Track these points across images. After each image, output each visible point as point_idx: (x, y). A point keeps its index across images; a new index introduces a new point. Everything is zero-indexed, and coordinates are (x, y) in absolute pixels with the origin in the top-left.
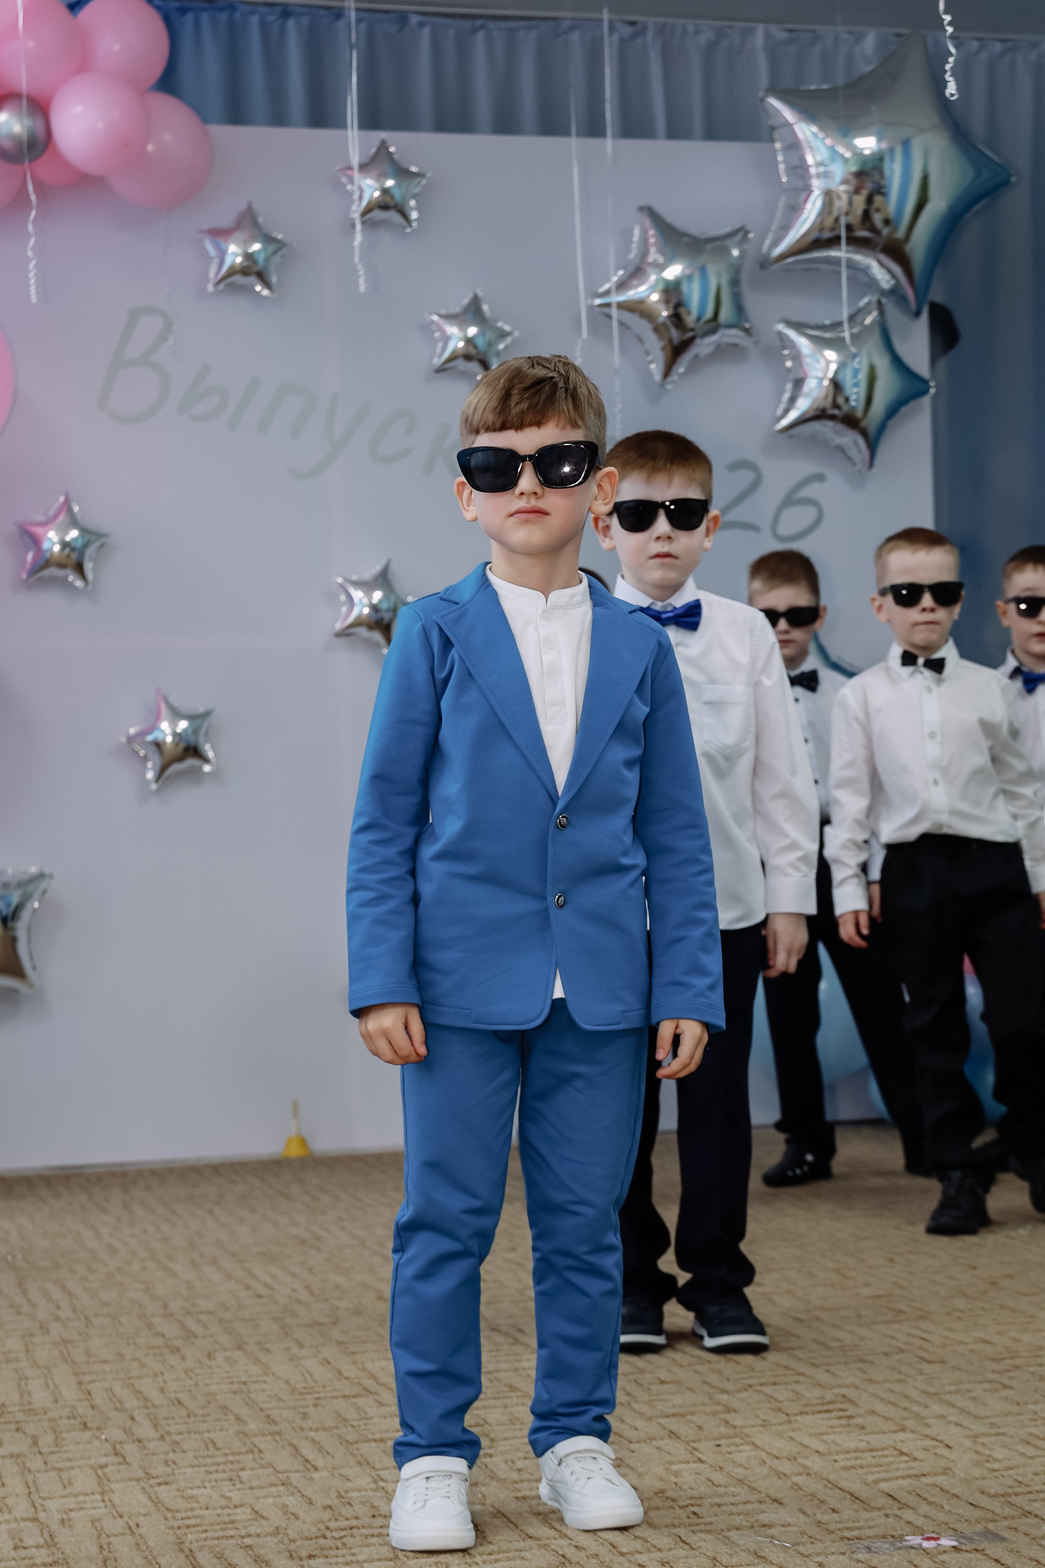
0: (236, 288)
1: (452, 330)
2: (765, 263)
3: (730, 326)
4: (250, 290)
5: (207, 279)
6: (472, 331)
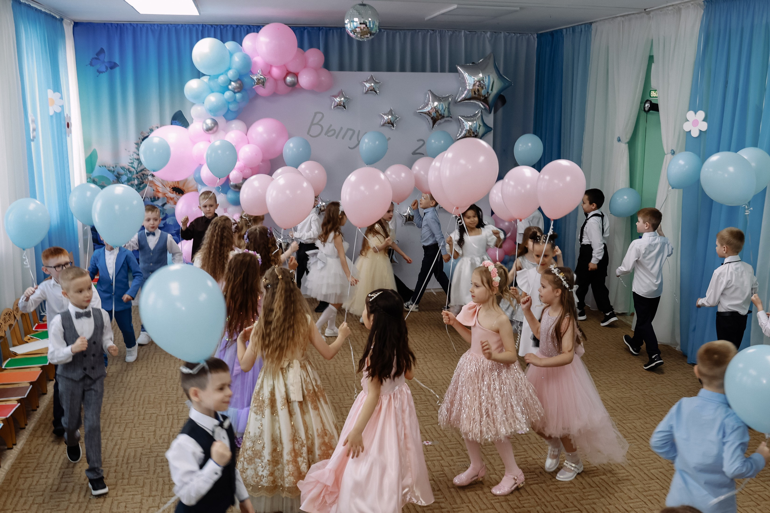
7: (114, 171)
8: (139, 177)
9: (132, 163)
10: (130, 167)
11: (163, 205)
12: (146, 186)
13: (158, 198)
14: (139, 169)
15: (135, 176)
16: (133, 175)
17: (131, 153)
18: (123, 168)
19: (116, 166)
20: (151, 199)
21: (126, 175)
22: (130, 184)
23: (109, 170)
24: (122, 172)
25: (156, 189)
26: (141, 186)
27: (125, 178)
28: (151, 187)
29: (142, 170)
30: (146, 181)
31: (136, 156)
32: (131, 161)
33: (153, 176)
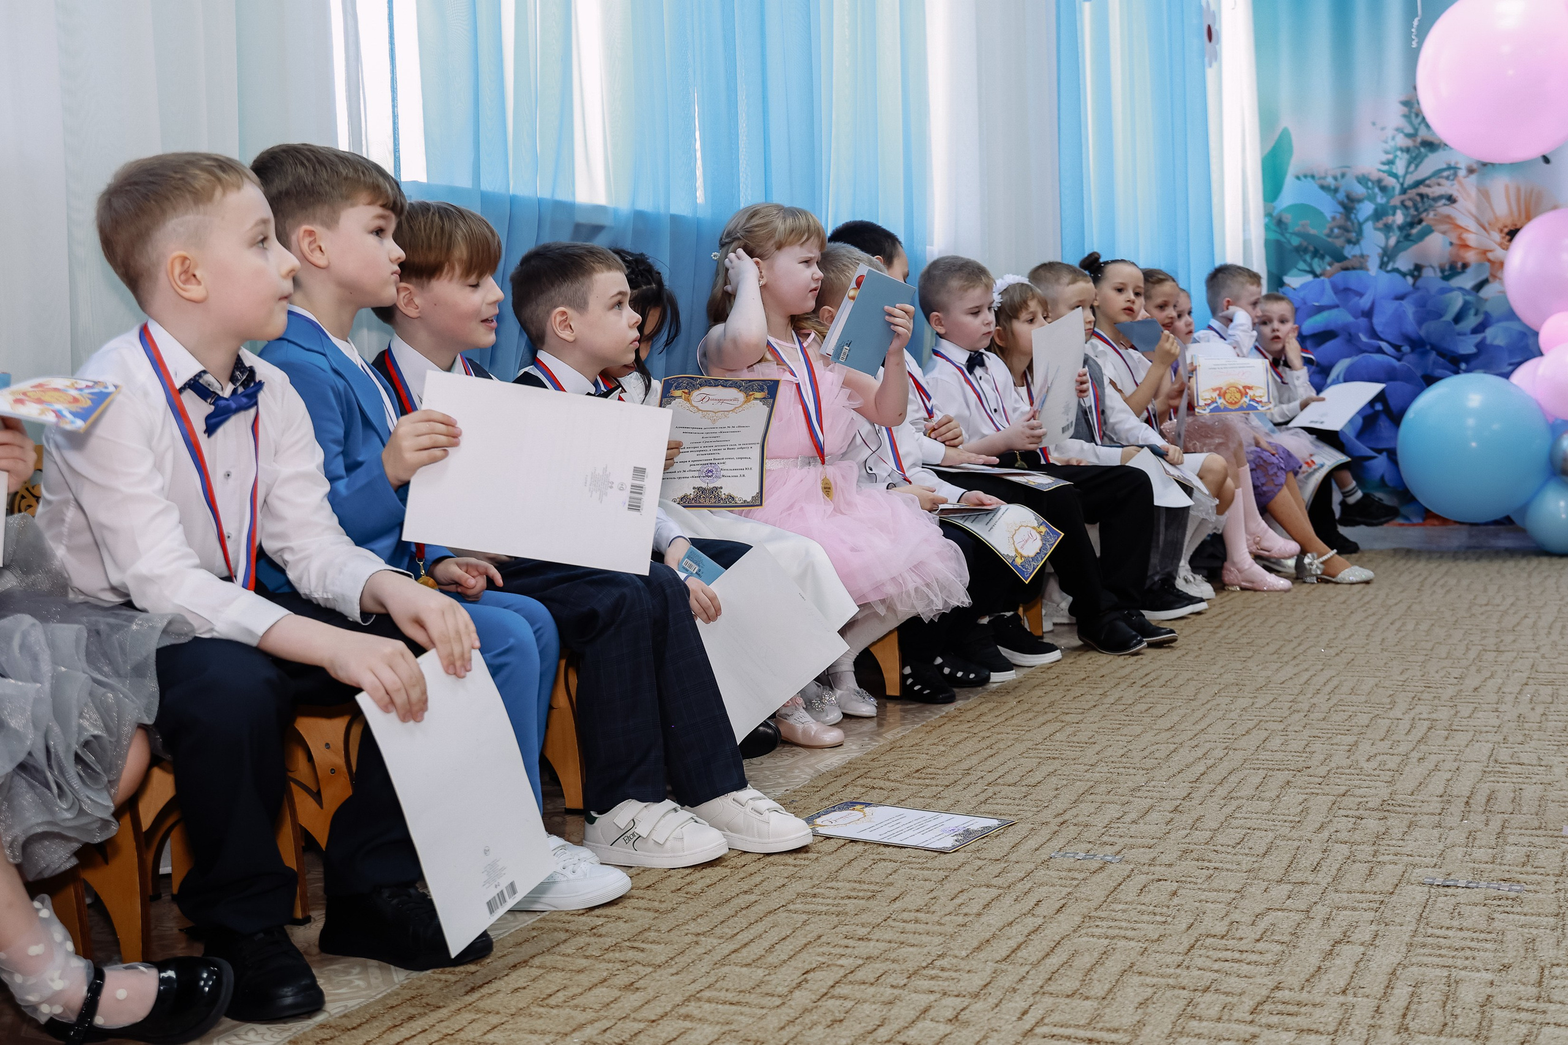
7: (1336, 190)
8: (1409, 204)
9: (1390, 163)
10: (1384, 176)
11: (1480, 286)
12: (1428, 231)
13: (1465, 266)
14: (1410, 180)
15: (1396, 201)
16: (1392, 197)
17: (1390, 132)
18: (1363, 180)
19: (1343, 175)
20: (1442, 270)
21: (1371, 198)
22: (1380, 224)
23: (1322, 187)
24: (1359, 190)
25: (1460, 238)
26: (1414, 231)
27: (1366, 209)
28: (1444, 233)
29: (1418, 183)
30: (1429, 217)
31: (1402, 141)
32: (1390, 157)
33: (1451, 200)
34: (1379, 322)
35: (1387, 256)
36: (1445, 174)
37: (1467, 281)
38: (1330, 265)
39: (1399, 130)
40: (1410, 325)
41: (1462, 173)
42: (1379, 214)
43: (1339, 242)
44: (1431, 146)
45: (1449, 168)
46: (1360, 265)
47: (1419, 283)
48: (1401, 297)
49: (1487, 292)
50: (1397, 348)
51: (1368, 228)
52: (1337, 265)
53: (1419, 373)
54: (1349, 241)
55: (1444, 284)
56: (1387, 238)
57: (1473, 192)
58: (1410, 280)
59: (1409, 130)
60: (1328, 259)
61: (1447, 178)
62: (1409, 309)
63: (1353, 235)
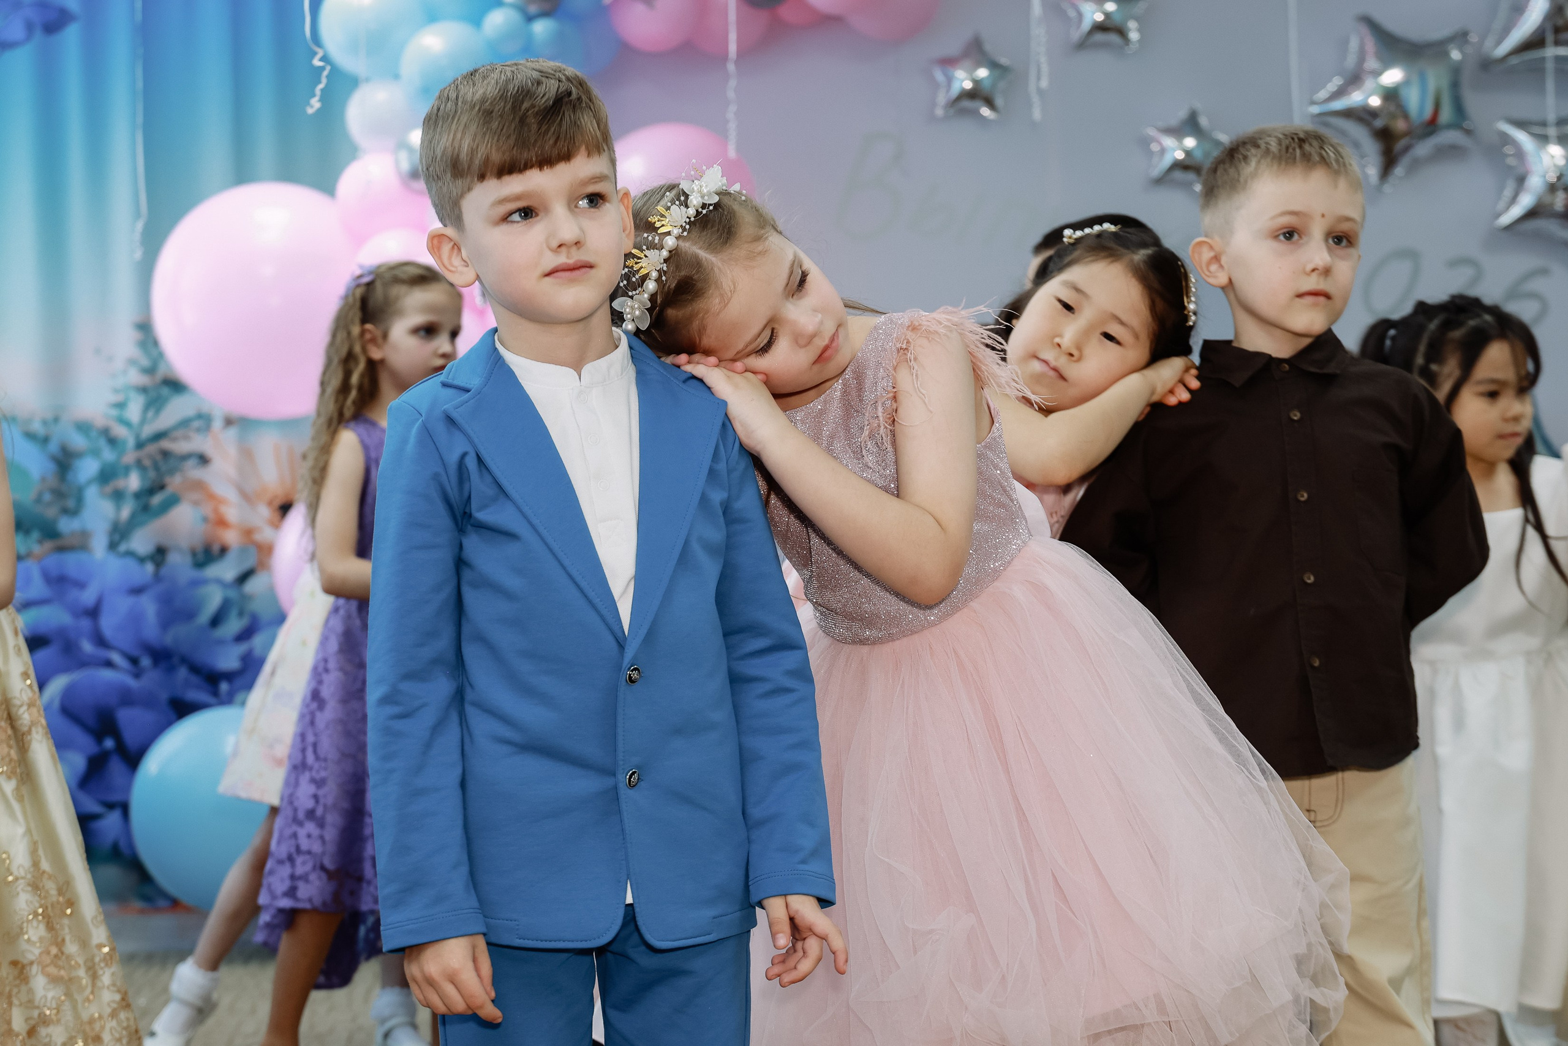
0: (964, 112)
1: (1169, 142)
2: (1487, 65)
3: (1450, 126)
4: (976, 113)
5: (934, 104)
6: (1190, 142)
7: (45, 440)
8: (147, 463)
9: (121, 405)
10: (113, 423)
11: (244, 577)
12: (172, 501)
13: (224, 550)
14: (148, 431)
15: (130, 457)
16: (124, 452)
17: (120, 365)
18: (83, 427)
19: (56, 420)
20: (194, 554)
21: (96, 453)
22: (109, 489)
23: (27, 436)
24: (78, 442)
25: (216, 511)
26: (157, 500)
27: (87, 469)
28: (196, 503)
29: (159, 436)
30: (175, 482)
31: (135, 377)
32: (119, 398)
33: (203, 460)
34: (108, 624)
35: (119, 534)
36: (196, 424)
37: (226, 570)
38: (40, 542)
39: (132, 362)
40: (151, 629)
41: (217, 424)
42: (106, 476)
43: (51, 512)
44: (175, 385)
45: (200, 416)
46: (81, 543)
47: (164, 571)
48: (137, 591)
49: (253, 586)
50: (134, 661)
51: (92, 494)
52: (48, 545)
53: (164, 696)
54: (65, 511)
55: (194, 574)
56: (118, 508)
57: (232, 451)
58: (150, 568)
59: (145, 362)
60: (35, 535)
61: (198, 430)
62: (149, 607)
63: (71, 503)
